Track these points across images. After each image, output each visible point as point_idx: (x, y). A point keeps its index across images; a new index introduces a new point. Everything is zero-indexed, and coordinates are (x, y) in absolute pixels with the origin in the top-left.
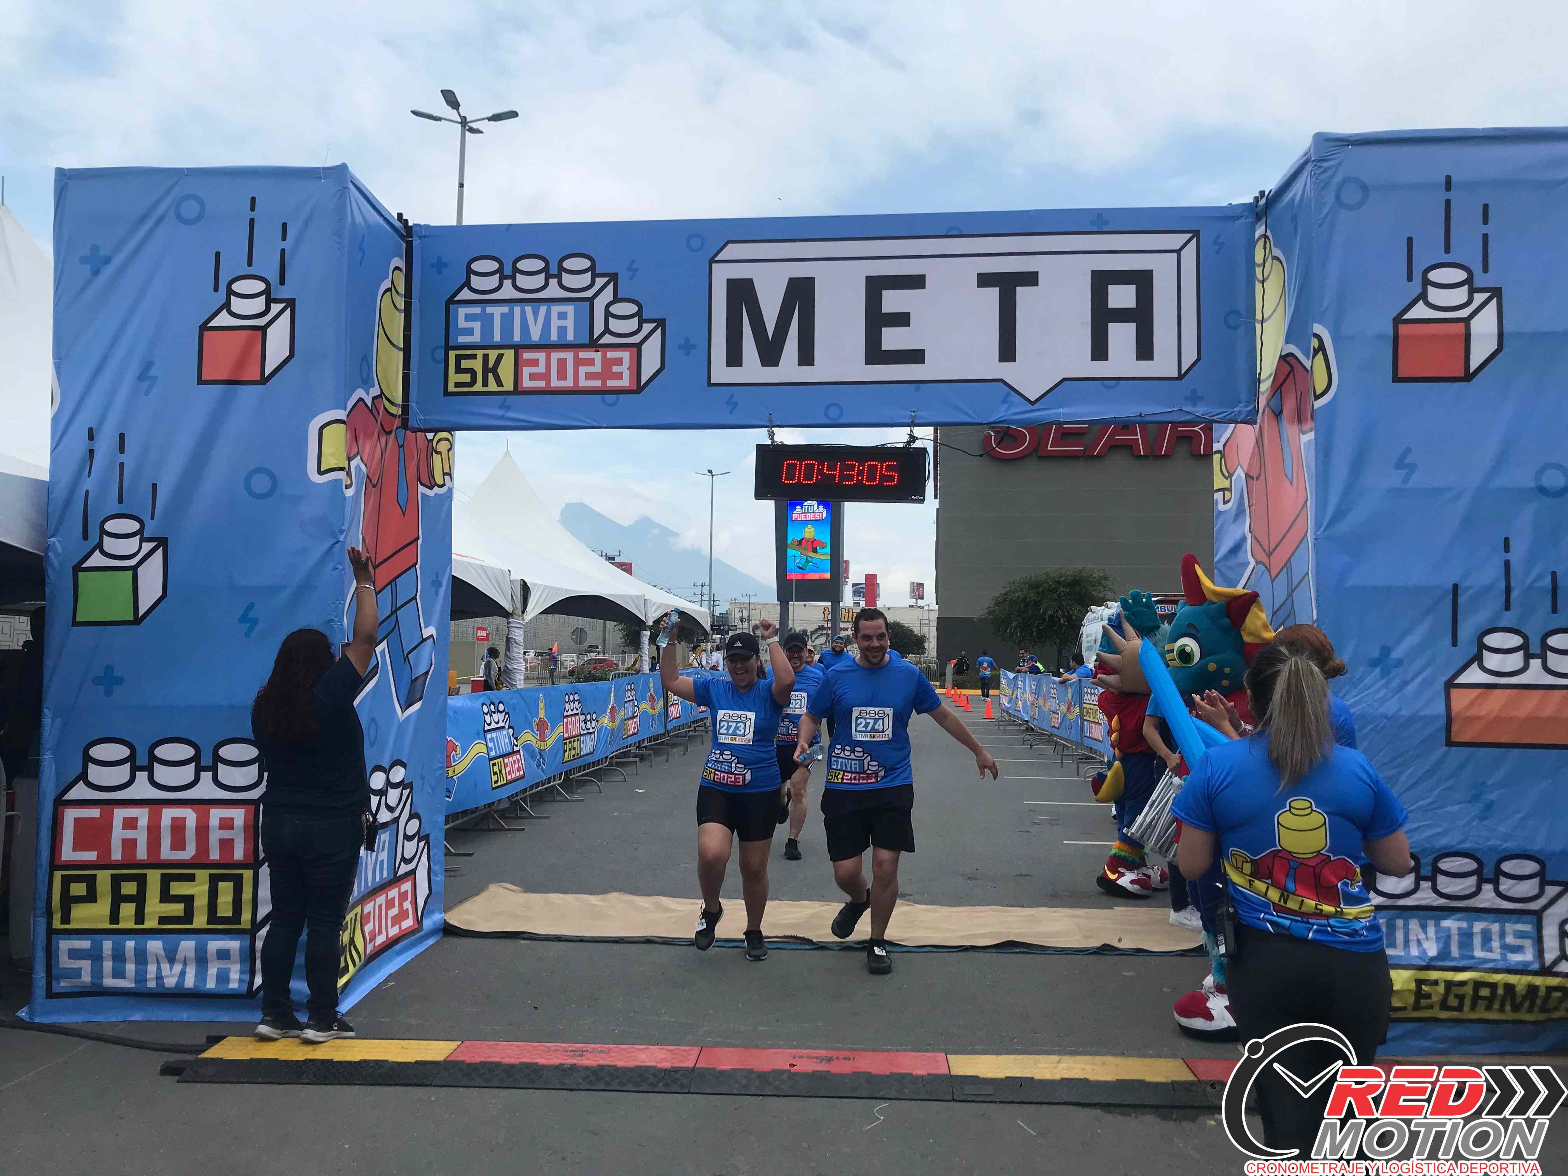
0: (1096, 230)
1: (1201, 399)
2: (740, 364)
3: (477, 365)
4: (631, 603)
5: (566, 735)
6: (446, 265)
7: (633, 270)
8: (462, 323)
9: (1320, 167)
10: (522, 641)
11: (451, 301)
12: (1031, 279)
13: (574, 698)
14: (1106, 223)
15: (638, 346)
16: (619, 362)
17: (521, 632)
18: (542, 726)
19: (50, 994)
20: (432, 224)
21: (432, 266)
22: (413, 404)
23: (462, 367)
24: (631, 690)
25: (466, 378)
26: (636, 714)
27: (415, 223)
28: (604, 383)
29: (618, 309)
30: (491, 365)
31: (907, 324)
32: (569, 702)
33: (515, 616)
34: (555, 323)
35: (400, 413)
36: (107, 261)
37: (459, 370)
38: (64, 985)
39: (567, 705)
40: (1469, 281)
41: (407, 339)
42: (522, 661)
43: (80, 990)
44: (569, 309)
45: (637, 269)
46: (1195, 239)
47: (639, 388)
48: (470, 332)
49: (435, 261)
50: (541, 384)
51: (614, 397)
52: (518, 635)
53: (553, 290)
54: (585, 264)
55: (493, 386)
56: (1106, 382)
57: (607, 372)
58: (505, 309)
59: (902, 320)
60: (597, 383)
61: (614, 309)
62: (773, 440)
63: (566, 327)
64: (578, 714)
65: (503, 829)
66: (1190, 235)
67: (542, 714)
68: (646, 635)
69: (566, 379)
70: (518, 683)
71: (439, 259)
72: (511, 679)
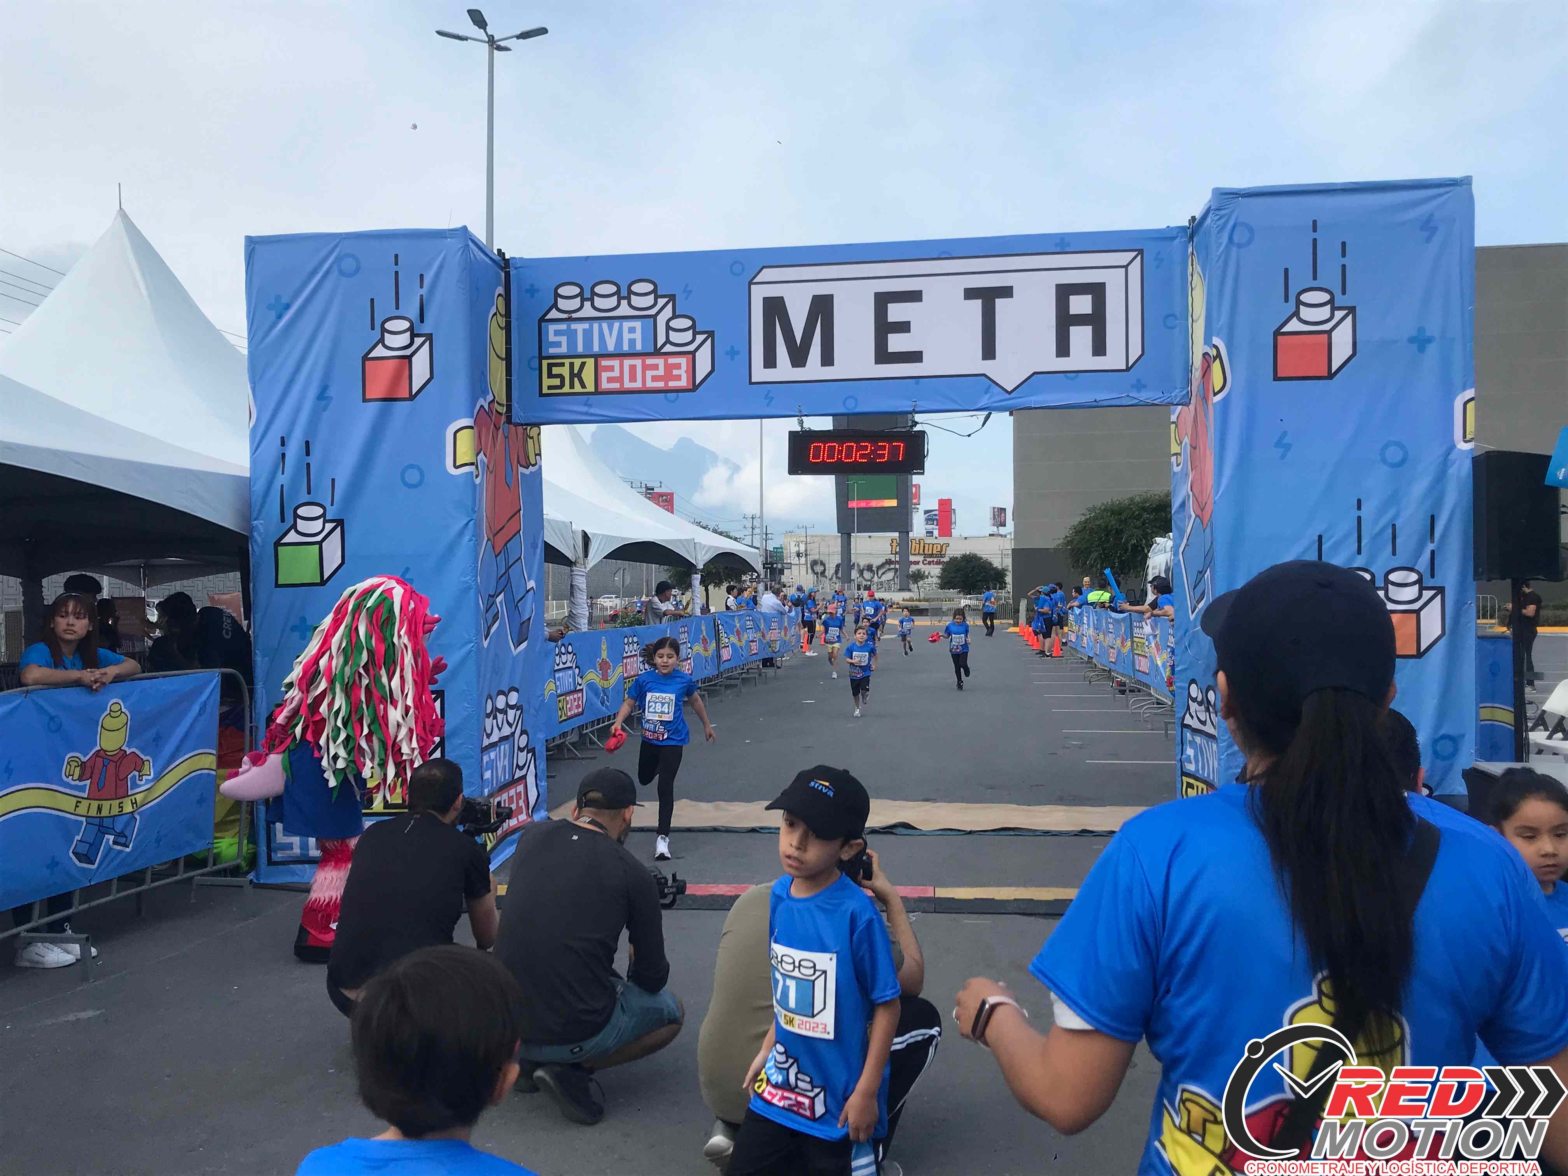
0: (1058, 250)
1: (1145, 386)
2: (774, 366)
3: (565, 371)
4: (682, 548)
5: (625, 675)
6: (537, 291)
7: (688, 292)
8: (552, 338)
9: (1217, 215)
10: (585, 587)
11: (542, 320)
12: (1006, 292)
13: (633, 641)
14: (1069, 245)
15: (693, 353)
16: (678, 366)
17: (584, 580)
18: (604, 667)
19: (270, 862)
20: (526, 257)
21: (527, 291)
22: (515, 404)
23: (554, 373)
24: (684, 632)
25: (557, 382)
26: (689, 656)
27: (512, 256)
28: (666, 384)
29: (675, 324)
30: (576, 372)
31: (908, 331)
32: (628, 644)
33: (578, 565)
34: (626, 336)
35: (505, 410)
36: (288, 307)
37: (550, 375)
38: (279, 856)
39: (626, 646)
40: (1331, 302)
41: (508, 351)
42: (585, 606)
43: (291, 859)
44: (637, 324)
45: (691, 291)
46: (1139, 257)
47: (695, 387)
48: (558, 344)
49: (528, 287)
50: (616, 386)
51: (675, 394)
52: (581, 582)
53: (624, 309)
54: (648, 287)
55: (578, 388)
56: (1068, 374)
57: (668, 376)
58: (586, 325)
59: (904, 327)
60: (661, 385)
61: (673, 324)
62: (802, 427)
63: (635, 339)
64: (636, 655)
65: (575, 758)
66: (1135, 253)
67: (604, 655)
68: (697, 578)
69: (636, 381)
70: (583, 626)
71: (532, 285)
72: (575, 622)
